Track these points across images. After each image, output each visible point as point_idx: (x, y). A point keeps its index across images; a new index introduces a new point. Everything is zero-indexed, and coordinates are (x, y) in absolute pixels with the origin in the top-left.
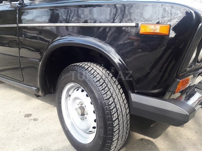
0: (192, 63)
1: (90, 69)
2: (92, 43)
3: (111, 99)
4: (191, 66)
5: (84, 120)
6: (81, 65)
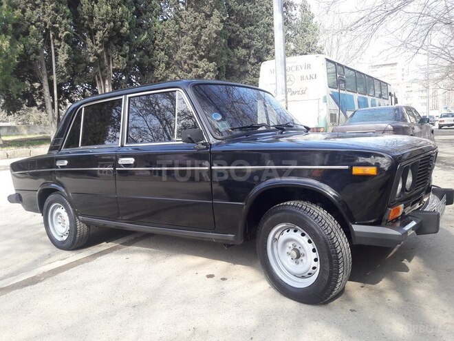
0: (400, 193)
1: (308, 209)
2: (292, 181)
3: (332, 234)
4: (400, 196)
5: (298, 263)
6: (292, 204)
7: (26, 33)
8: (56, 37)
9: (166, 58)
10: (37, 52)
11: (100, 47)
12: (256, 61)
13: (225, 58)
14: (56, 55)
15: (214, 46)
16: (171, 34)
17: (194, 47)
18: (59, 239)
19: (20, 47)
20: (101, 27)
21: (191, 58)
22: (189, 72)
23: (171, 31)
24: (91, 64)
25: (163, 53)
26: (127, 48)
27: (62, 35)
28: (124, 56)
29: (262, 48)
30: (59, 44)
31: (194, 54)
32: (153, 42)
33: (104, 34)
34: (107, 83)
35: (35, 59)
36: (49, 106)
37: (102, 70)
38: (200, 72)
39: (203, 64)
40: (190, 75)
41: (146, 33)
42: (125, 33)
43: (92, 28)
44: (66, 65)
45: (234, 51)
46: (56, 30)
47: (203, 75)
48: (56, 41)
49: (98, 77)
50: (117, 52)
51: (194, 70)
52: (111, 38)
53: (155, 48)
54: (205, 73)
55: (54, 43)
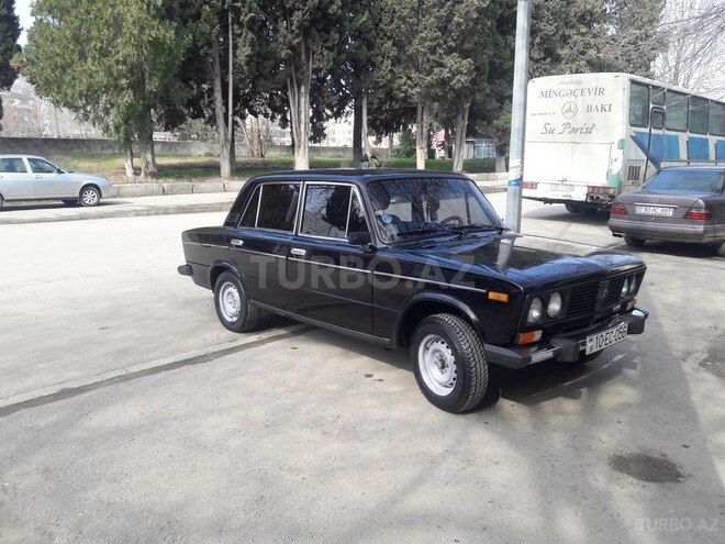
5: (443, 373)
6: (438, 316)
7: (197, 17)
8: (237, 21)
9: (394, 52)
10: (209, 44)
11: (297, 36)
12: (543, 55)
13: (490, 51)
14: (235, 47)
15: (472, 32)
16: (406, 12)
17: (439, 34)
18: (229, 320)
19: (189, 39)
20: (301, 6)
21: (433, 50)
22: (429, 73)
23: (406, 8)
24: (282, 61)
25: (390, 43)
26: (337, 36)
27: (245, 18)
28: (330, 49)
29: (554, 35)
30: (239, 32)
31: (439, 45)
32: (377, 25)
33: (303, 15)
34: (303, 90)
35: (207, 54)
36: (221, 120)
37: (297, 69)
38: (446, 74)
39: (451, 61)
40: (429, 78)
41: (367, 13)
42: (335, 14)
43: (287, 6)
44: (248, 63)
45: (505, 39)
46: (237, 12)
47: (450, 79)
48: (236, 27)
49: (291, 79)
50: (321, 43)
51: (436, 70)
52: (313, 22)
53: (378, 34)
54: (454, 75)
55: (233, 30)
